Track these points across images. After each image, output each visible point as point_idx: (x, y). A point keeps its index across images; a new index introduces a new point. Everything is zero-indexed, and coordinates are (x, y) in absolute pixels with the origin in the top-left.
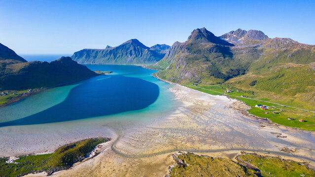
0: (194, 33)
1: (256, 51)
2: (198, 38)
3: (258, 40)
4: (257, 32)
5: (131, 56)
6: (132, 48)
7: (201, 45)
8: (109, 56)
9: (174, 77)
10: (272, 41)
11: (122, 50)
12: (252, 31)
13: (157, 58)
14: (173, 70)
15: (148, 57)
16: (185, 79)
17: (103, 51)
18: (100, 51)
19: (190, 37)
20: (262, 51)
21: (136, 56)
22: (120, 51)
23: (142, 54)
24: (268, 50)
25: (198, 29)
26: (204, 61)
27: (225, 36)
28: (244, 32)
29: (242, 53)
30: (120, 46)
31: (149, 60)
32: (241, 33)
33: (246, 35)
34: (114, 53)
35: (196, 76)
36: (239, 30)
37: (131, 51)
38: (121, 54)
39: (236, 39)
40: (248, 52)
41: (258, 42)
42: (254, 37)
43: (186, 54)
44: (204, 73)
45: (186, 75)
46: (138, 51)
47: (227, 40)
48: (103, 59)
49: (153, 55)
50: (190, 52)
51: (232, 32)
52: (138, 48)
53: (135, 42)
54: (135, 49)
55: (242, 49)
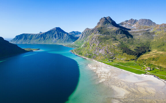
0: (102, 21)
1: (149, 33)
2: (105, 24)
3: (148, 26)
4: (146, 20)
5: (55, 38)
6: (56, 33)
7: (109, 29)
8: (40, 38)
9: (89, 53)
10: (161, 26)
11: (49, 34)
12: (143, 20)
13: (73, 39)
14: (88, 48)
15: (67, 39)
16: (100, 55)
17: (36, 35)
18: (34, 35)
19: (99, 23)
20: (154, 33)
21: (59, 38)
22: (48, 35)
23: (63, 37)
24: (159, 32)
25: (105, 18)
26: (114, 40)
27: (122, 24)
28: (135, 21)
29: (139, 35)
30: (48, 31)
31: (68, 41)
32: (134, 21)
33: (137, 23)
34: (44, 37)
35: (110, 53)
36: (131, 19)
37: (56, 35)
38: (49, 37)
39: (130, 25)
40: (144, 34)
41: (148, 27)
42: (145, 24)
43: (98, 35)
44: (117, 50)
45: (100, 52)
46: (61, 35)
47: (124, 26)
48: (36, 40)
49: (70, 38)
50: (101, 33)
51: (127, 21)
52: (60, 33)
53: (58, 29)
54: (58, 34)
55: (137, 32)
